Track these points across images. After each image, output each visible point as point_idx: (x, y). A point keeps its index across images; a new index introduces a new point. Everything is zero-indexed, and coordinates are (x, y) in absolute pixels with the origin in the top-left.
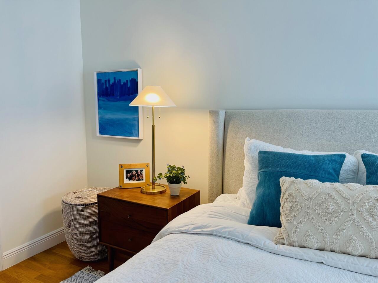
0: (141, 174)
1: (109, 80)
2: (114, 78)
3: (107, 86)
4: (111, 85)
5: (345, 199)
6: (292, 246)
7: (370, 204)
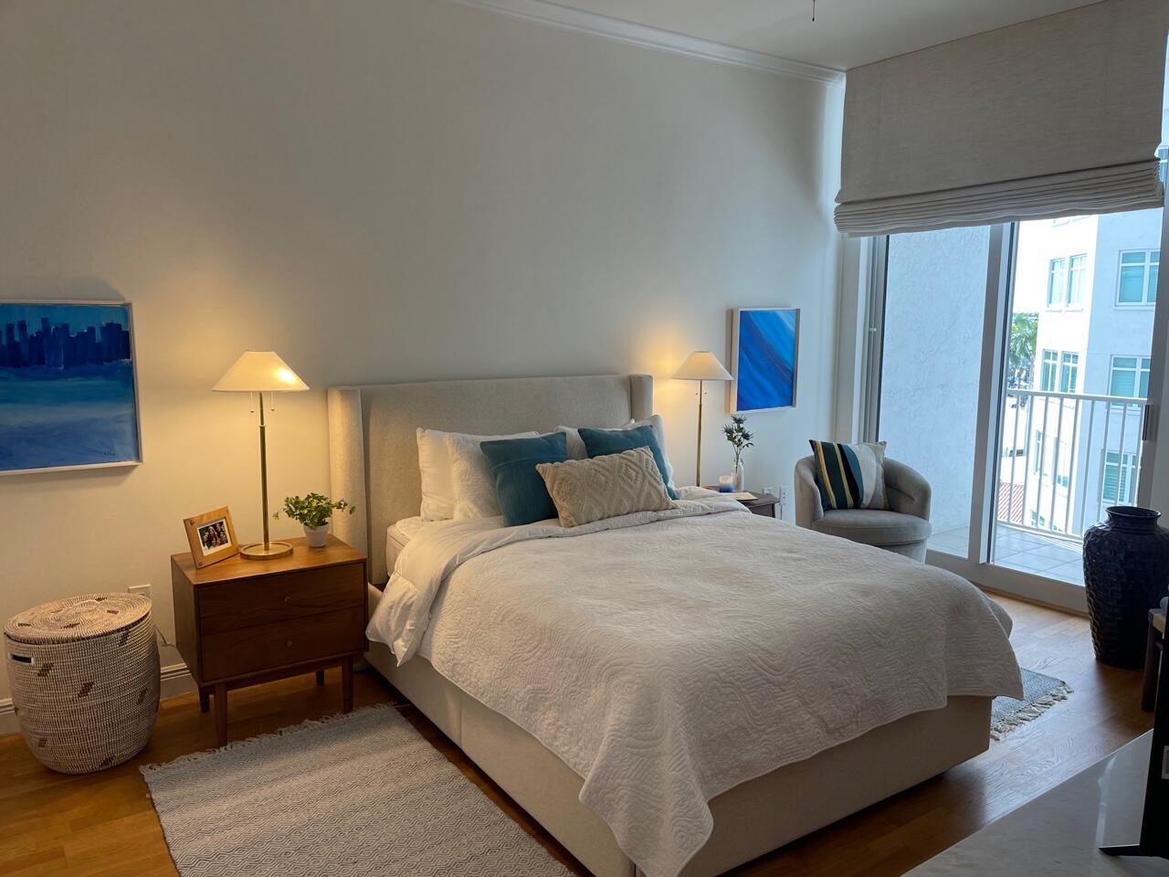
0: (222, 530)
1: (23, 326)
2: (44, 321)
3: (17, 338)
4: (32, 337)
5: (607, 470)
6: (580, 525)
7: (624, 469)
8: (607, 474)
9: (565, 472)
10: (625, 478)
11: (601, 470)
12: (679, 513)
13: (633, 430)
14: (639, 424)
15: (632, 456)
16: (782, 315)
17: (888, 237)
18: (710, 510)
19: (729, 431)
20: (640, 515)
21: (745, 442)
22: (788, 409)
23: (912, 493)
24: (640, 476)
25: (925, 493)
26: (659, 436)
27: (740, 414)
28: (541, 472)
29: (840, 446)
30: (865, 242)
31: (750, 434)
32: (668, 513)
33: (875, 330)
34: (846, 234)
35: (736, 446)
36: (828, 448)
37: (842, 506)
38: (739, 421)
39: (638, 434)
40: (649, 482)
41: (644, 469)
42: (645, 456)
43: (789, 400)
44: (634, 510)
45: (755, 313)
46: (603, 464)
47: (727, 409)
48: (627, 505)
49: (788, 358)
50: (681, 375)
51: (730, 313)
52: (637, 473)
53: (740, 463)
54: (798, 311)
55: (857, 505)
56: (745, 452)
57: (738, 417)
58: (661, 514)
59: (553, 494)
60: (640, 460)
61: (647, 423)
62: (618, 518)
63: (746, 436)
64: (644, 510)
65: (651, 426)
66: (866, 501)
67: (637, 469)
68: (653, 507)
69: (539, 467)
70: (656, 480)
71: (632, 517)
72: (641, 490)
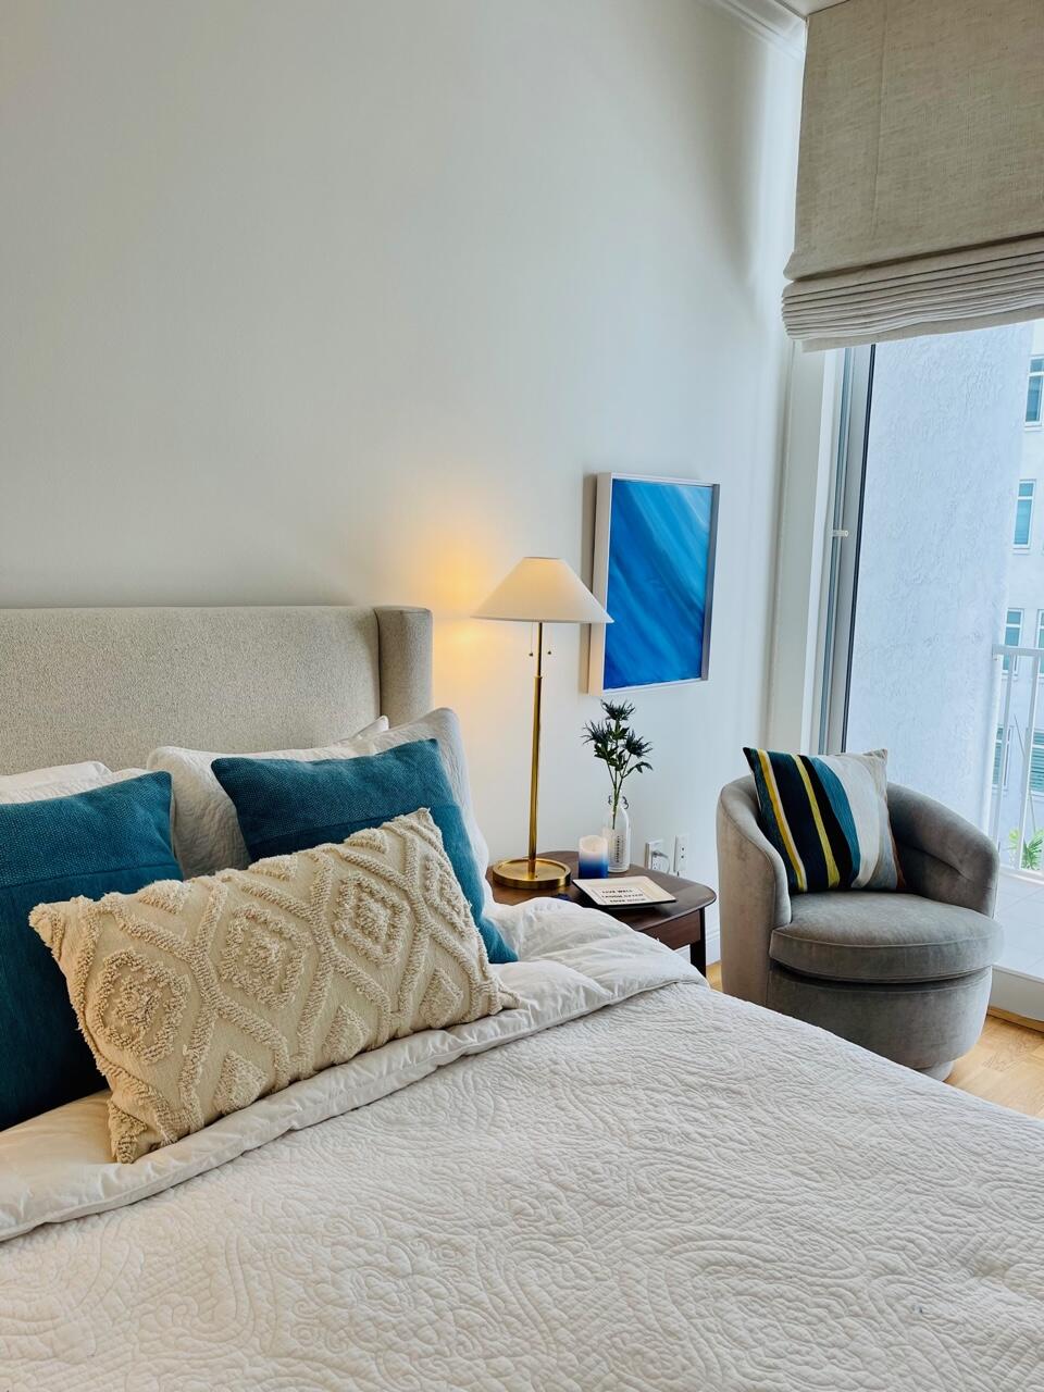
5: (291, 911)
6: (185, 1134)
7: (353, 901)
8: (292, 928)
9: (139, 934)
10: (357, 934)
11: (269, 913)
12: (520, 1021)
13: (383, 756)
14: (400, 738)
15: (379, 850)
16: (687, 494)
17: (873, 347)
18: (608, 996)
19: (600, 738)
20: (402, 1053)
21: (634, 760)
22: (693, 684)
23: (954, 859)
24: (405, 921)
25: (984, 861)
26: (454, 766)
27: (618, 697)
28: (45, 936)
29: (804, 759)
30: (832, 358)
31: (643, 742)
32: (491, 1030)
33: (846, 533)
34: (799, 344)
35: (613, 768)
36: (783, 765)
37: (818, 886)
38: (616, 713)
39: (398, 768)
40: (433, 938)
41: (417, 892)
42: (420, 847)
43: (697, 667)
44: (385, 1036)
45: (637, 484)
46: (276, 889)
47: (585, 687)
48: (360, 1031)
49: (696, 583)
50: (495, 612)
51: (592, 484)
52: (395, 910)
53: (621, 805)
54: (715, 489)
55: (848, 884)
56: (632, 781)
57: (616, 705)
58: (471, 1038)
59: (88, 1022)
60: (405, 865)
61: (422, 733)
62: (326, 1080)
63: (635, 748)
64: (416, 1031)
65: (433, 741)
66: (864, 875)
67: (395, 897)
68: (445, 1020)
69: (43, 918)
70: (453, 926)
71: (378, 1063)
72: (409, 967)
